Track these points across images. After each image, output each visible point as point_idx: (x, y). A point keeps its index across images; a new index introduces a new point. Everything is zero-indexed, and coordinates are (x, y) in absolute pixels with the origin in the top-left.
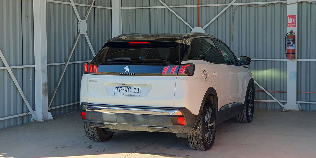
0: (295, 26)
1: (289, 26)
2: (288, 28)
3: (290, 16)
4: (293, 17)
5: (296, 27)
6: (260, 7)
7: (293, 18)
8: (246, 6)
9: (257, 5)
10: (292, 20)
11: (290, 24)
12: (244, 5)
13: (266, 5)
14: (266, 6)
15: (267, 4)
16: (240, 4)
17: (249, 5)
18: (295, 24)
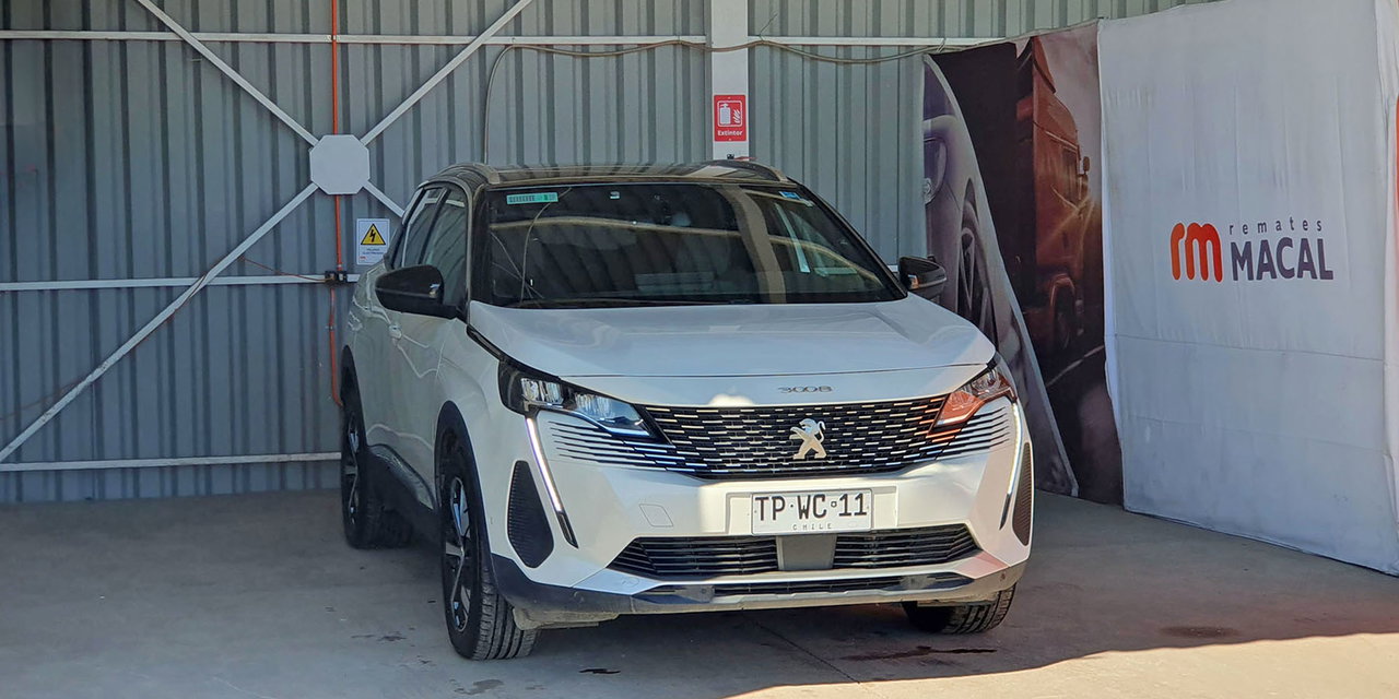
0: (742, 138)
1: (719, 138)
2: (716, 144)
3: (725, 98)
4: (734, 102)
5: (745, 139)
6: (598, 55)
7: (734, 107)
8: (538, 48)
9: (578, 49)
10: (732, 115)
11: (723, 129)
12: (530, 47)
13: (618, 50)
14: (618, 55)
15: (625, 47)
16: (519, 41)
17: (547, 46)
18: (743, 128)
